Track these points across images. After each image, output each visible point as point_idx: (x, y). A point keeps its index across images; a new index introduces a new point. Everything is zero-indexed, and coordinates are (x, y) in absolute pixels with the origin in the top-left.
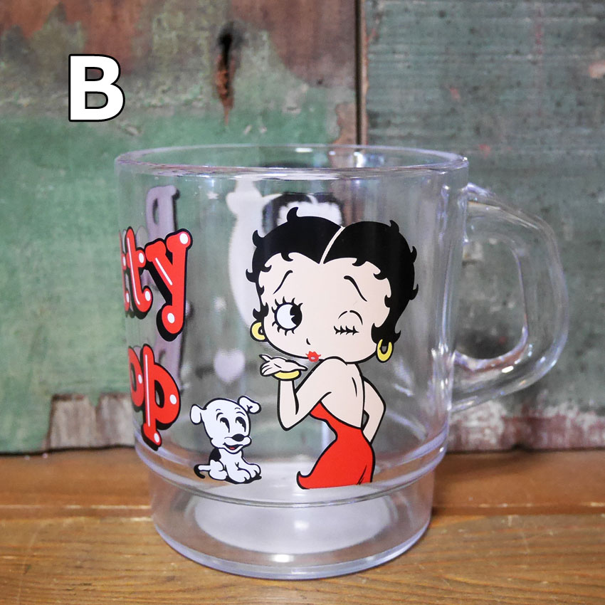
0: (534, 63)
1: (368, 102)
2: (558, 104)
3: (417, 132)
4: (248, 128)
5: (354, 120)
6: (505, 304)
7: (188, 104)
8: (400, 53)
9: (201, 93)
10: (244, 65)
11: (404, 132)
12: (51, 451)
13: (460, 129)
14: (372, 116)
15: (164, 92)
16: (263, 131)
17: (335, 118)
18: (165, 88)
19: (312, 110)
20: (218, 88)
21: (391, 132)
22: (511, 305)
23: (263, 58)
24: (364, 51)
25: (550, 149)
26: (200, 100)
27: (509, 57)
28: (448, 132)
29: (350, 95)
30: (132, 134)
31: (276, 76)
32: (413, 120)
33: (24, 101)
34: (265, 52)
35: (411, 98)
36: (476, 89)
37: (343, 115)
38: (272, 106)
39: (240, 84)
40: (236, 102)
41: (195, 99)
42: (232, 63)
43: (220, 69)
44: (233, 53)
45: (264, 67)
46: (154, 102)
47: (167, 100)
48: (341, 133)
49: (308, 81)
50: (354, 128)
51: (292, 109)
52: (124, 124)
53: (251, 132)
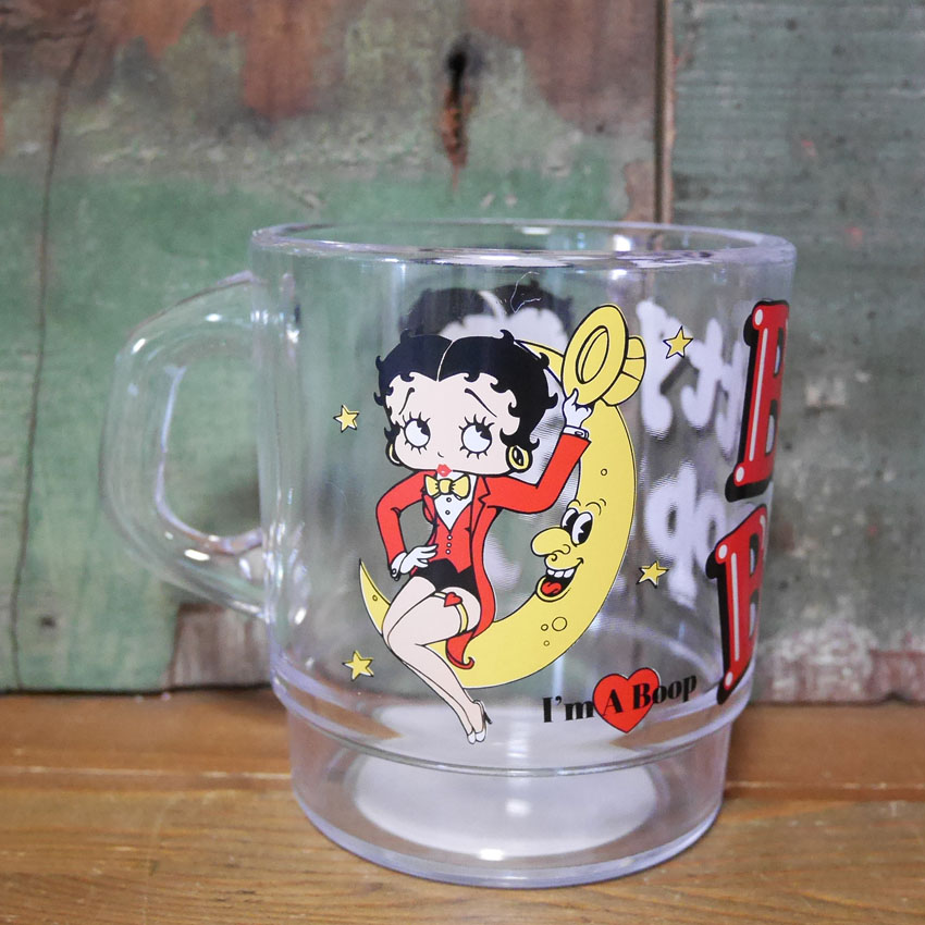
1: (674, 159)
3: (749, 206)
4: (489, 199)
5: (651, 187)
6: (879, 474)
7: (397, 160)
8: (725, 85)
9: (417, 144)
10: (484, 101)
11: (729, 207)
12: (175, 690)
13: (815, 203)
14: (680, 181)
15: (361, 141)
16: (511, 202)
17: (623, 184)
18: (363, 134)
19: (588, 171)
20: (444, 135)
21: (708, 206)
22: (888, 477)
23: (514, 91)
24: (669, 80)
26: (415, 155)
27: (895, 91)
28: (797, 207)
29: (646, 150)
30: (311, 206)
31: (533, 117)
32: (743, 188)
33: (148, 154)
34: (517, 81)
35: (741, 155)
36: (841, 140)
37: (634, 180)
38: (526, 164)
39: (478, 131)
40: (470, 159)
41: (410, 153)
42: (466, 98)
43: (448, 107)
44: (468, 81)
45: (516, 104)
46: (347, 156)
47: (366, 153)
48: (631, 206)
49: (582, 126)
50: (651, 199)
51: (556, 169)
52: (298, 190)
53: (493, 204)
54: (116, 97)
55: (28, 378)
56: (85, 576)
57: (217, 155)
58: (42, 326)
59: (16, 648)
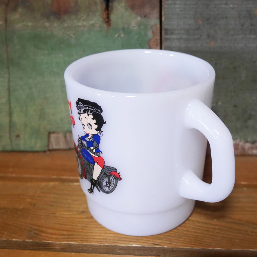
0: (233, 8)
2: (242, 25)
3: (184, 36)
4: (117, 35)
5: (159, 31)
6: (217, 103)
7: (93, 25)
8: (177, 4)
9: (98, 21)
10: (115, 9)
11: (178, 37)
12: (50, 150)
13: (201, 36)
14: (166, 30)
15: (84, 20)
16: (123, 35)
17: (151, 31)
18: (84, 18)
19: (142, 27)
20: (105, 19)
21: (173, 37)
22: (220, 103)
23: (122, 7)
24: (163, 4)
25: (238, 44)
26: (97, 24)
27: (223, 6)
28: (196, 37)
29: (157, 22)
30: (72, 37)
31: (127, 13)
32: (182, 32)
33: (30, 24)
34: (123, 4)
35: (182, 23)
36: (208, 19)
37: (154, 30)
38: (126, 26)
39: (113, 17)
40: (112, 25)
42: (110, 9)
43: (105, 11)
44: (110, 4)
45: (123, 10)
46: (80, 24)
47: (85, 23)
48: (154, 36)
49: (140, 16)
50: (159, 34)
51: (134, 27)
52: (68, 33)
53: (118, 36)
54: (20, 10)
55: (6, 80)
56: (26, 125)
57: (47, 24)
58: (8, 68)
59: (11, 142)
